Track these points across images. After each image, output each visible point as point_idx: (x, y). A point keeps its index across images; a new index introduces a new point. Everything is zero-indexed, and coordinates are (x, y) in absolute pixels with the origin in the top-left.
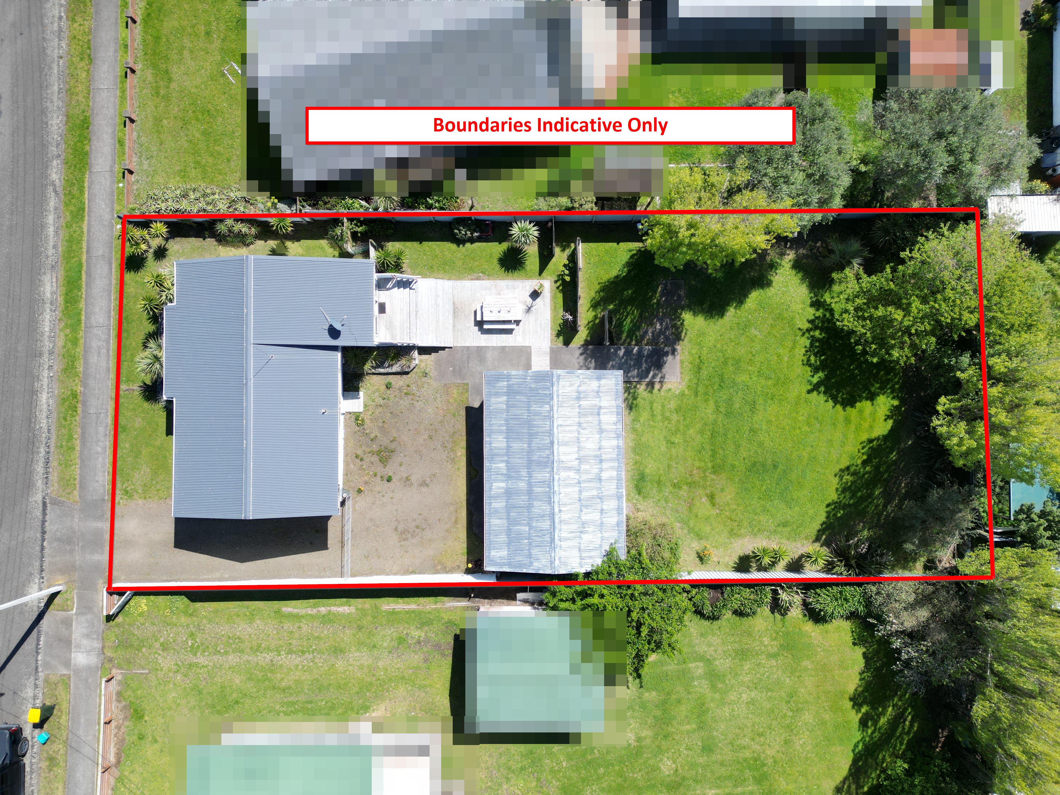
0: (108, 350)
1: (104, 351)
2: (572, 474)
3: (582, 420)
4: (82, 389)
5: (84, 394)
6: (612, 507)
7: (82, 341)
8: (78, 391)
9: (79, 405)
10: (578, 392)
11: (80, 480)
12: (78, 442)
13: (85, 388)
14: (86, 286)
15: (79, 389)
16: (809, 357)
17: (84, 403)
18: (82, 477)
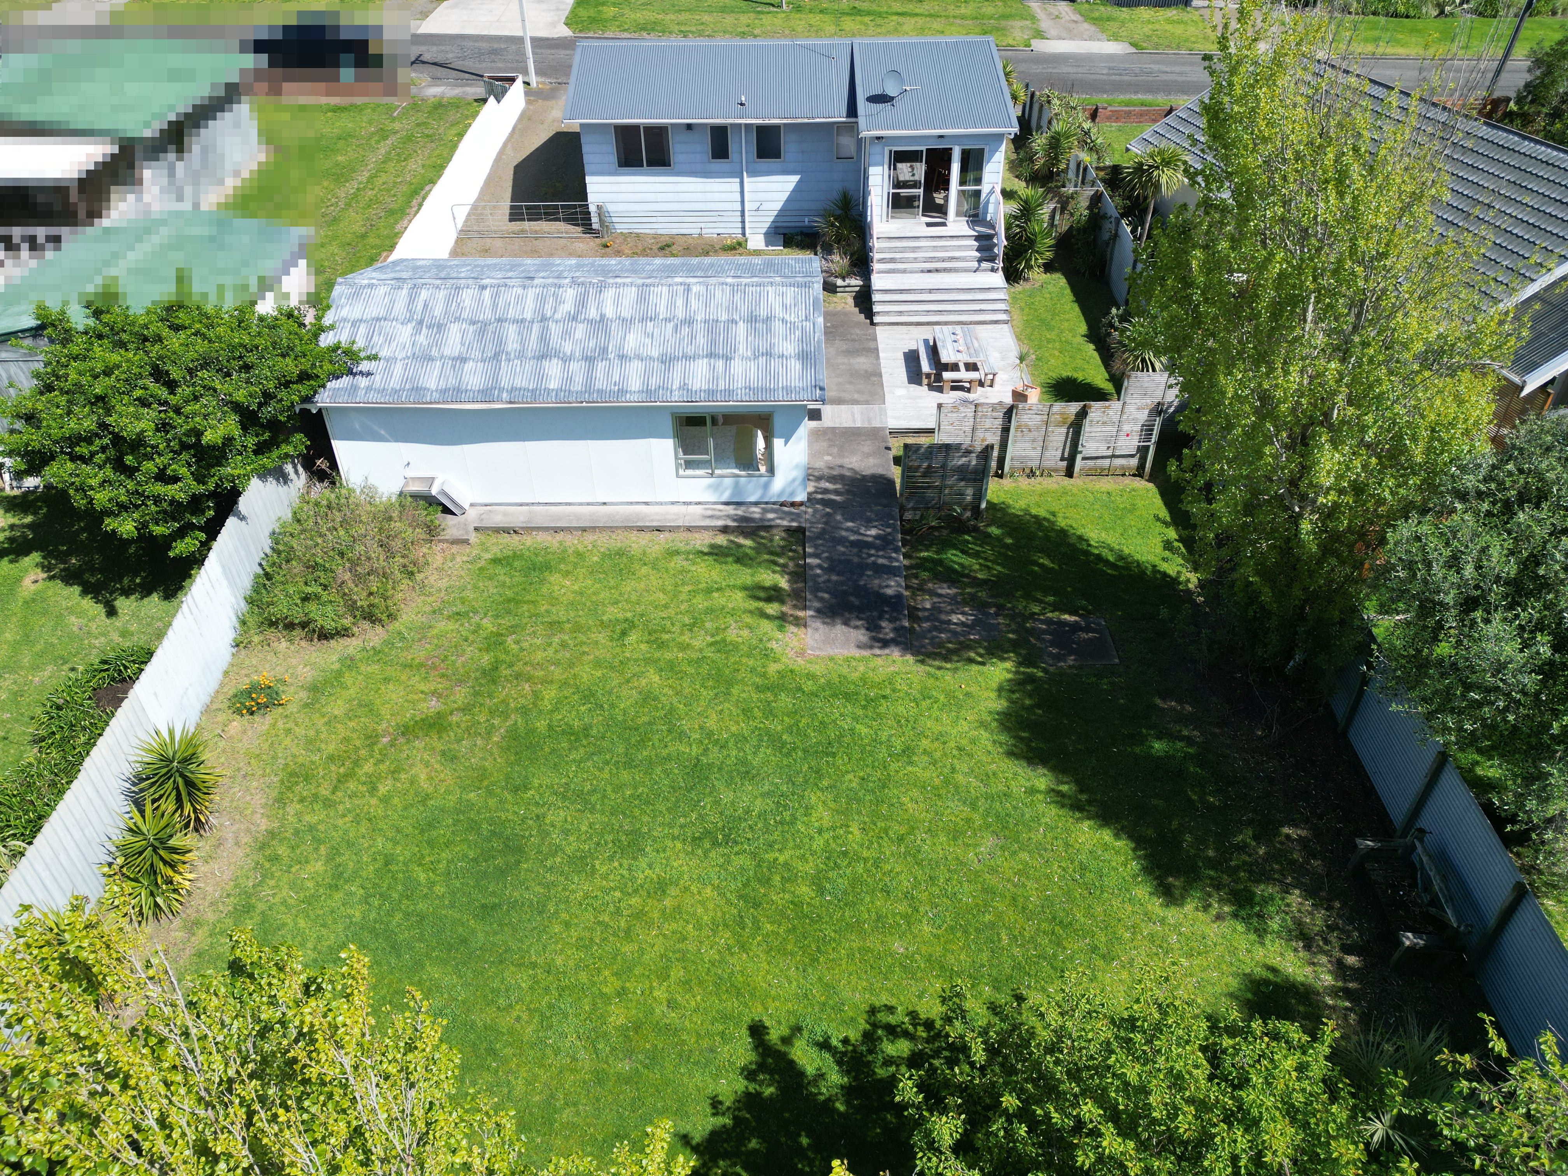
2: (568, 306)
3: (699, 327)
6: (465, 379)
10: (768, 319)
16: (906, 1034)
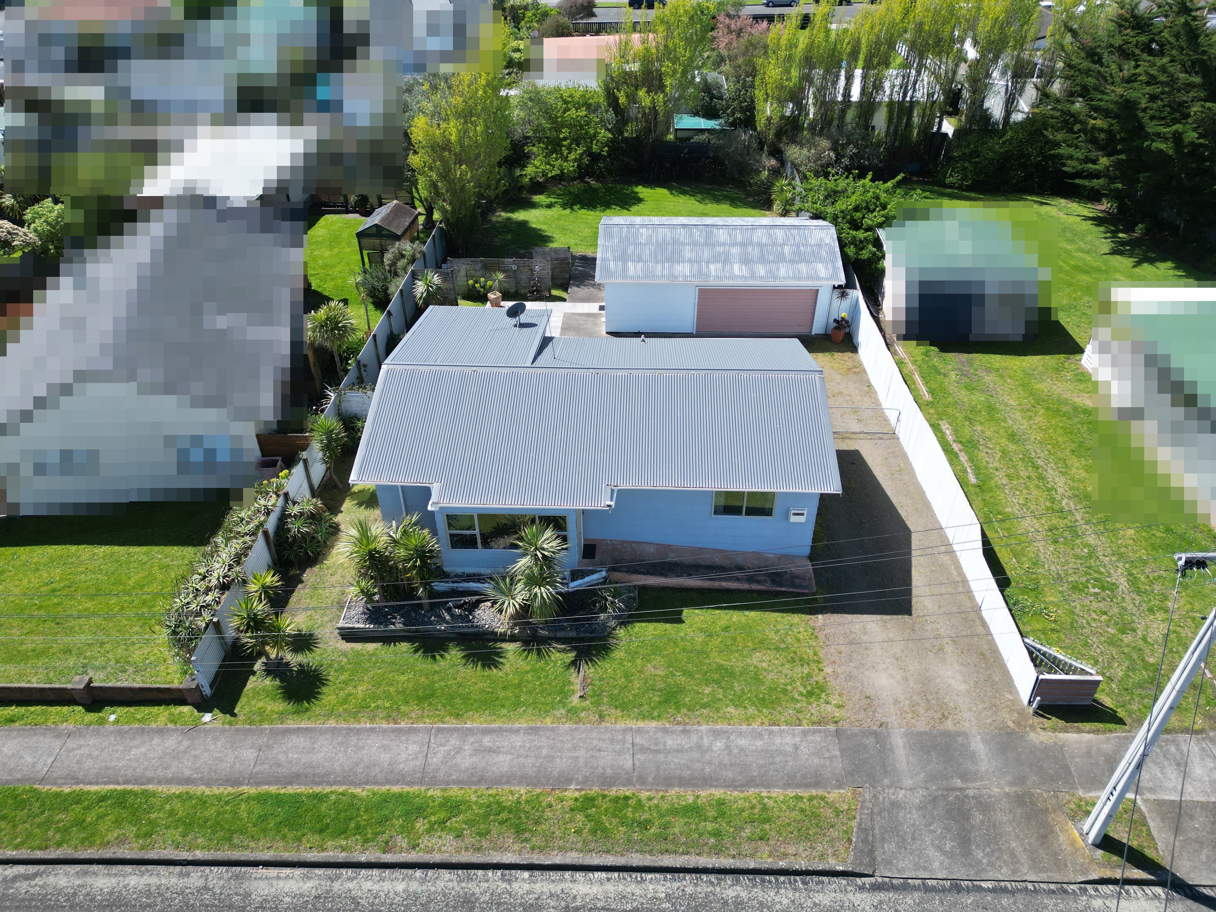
0: (486, 732)
1: (487, 741)
4: (573, 787)
5: (585, 781)
7: (455, 792)
8: (577, 794)
9: (613, 792)
11: (799, 786)
12: (703, 793)
13: (569, 781)
14: (318, 784)
15: (572, 793)
17: (609, 781)
18: (790, 782)
